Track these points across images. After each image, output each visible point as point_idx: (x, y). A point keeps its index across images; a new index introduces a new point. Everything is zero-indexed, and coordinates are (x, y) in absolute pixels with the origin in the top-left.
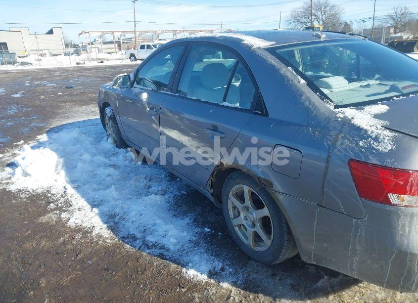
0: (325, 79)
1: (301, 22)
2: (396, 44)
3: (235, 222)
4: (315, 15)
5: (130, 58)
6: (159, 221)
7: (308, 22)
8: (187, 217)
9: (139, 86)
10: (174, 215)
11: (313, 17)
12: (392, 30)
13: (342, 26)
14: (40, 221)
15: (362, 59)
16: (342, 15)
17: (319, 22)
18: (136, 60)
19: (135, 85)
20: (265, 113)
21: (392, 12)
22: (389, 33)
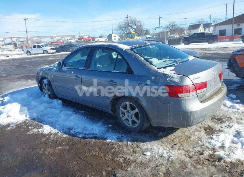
0: (150, 60)
1: (123, 30)
2: (172, 40)
3: (123, 119)
4: (130, 26)
5: (27, 53)
6: (87, 126)
7: (127, 30)
8: (99, 122)
9: (66, 67)
10: (93, 123)
11: (130, 27)
12: (169, 33)
13: (145, 32)
14: (29, 134)
15: (162, 51)
16: (144, 26)
17: (133, 30)
18: (31, 54)
19: (63, 67)
20: (132, 73)
21: (168, 24)
22: (168, 35)
